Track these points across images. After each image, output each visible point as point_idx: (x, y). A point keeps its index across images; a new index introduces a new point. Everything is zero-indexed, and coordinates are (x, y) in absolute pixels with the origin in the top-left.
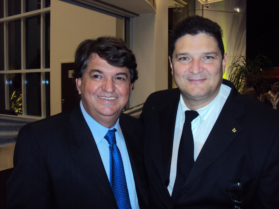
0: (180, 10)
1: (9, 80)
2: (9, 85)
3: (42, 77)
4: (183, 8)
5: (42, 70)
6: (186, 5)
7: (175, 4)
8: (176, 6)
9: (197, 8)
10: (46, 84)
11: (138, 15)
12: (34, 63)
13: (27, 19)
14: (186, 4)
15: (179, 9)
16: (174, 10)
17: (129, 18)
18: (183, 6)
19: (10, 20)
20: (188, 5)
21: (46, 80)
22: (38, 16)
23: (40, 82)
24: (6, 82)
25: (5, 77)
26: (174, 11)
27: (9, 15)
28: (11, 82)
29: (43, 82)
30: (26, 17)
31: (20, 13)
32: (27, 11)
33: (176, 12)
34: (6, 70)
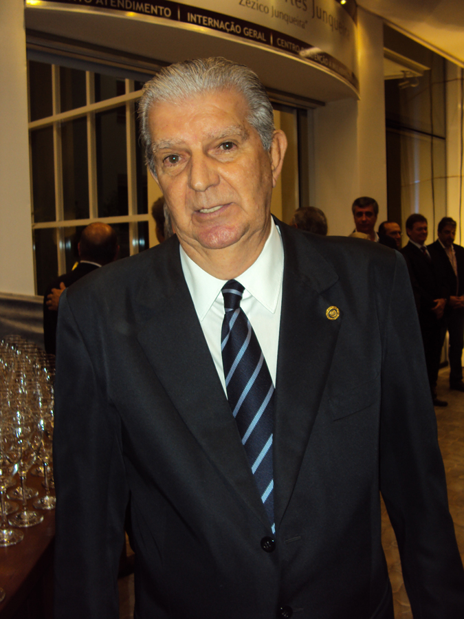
0: (414, 83)
1: (65, 241)
2: (67, 251)
3: (131, 232)
4: (419, 78)
5: (132, 217)
6: (425, 71)
7: (403, 71)
8: (405, 75)
9: (450, 77)
10: (140, 246)
11: (322, 104)
12: (114, 203)
13: (99, 116)
14: (426, 68)
15: (412, 80)
16: (401, 84)
17: (306, 111)
18: (418, 75)
19: (64, 119)
20: (430, 71)
21: (139, 238)
22: (121, 109)
23: (127, 242)
24: (61, 245)
25: (58, 235)
26: (401, 87)
27: (64, 109)
28: (69, 245)
29: (134, 243)
30: (97, 112)
31: (84, 104)
32: (98, 98)
33: (404, 87)
34: (60, 220)
